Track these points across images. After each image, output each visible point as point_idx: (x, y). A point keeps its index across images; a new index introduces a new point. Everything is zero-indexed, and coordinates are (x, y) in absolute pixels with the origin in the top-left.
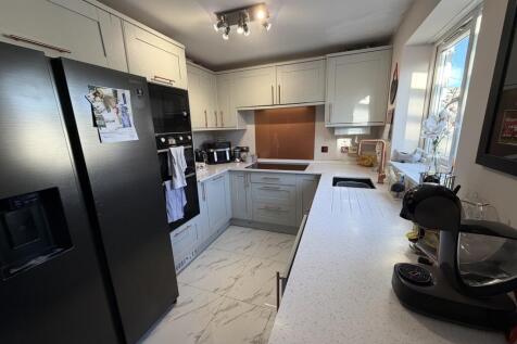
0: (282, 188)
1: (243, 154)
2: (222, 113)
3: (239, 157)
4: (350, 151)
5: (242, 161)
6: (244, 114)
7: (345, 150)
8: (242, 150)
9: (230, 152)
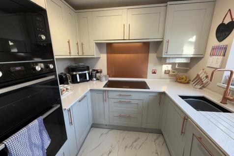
0: (133, 102)
1: (98, 75)
2: (82, 44)
3: (96, 77)
4: (171, 73)
5: (98, 79)
6: (99, 45)
7: (167, 72)
8: (97, 72)
9: (89, 73)
